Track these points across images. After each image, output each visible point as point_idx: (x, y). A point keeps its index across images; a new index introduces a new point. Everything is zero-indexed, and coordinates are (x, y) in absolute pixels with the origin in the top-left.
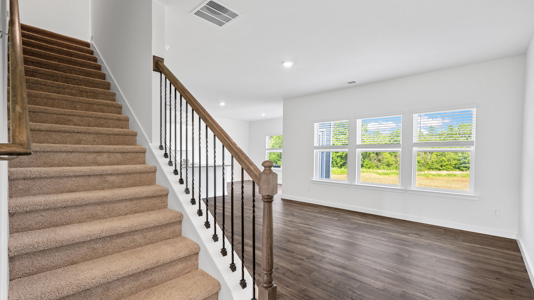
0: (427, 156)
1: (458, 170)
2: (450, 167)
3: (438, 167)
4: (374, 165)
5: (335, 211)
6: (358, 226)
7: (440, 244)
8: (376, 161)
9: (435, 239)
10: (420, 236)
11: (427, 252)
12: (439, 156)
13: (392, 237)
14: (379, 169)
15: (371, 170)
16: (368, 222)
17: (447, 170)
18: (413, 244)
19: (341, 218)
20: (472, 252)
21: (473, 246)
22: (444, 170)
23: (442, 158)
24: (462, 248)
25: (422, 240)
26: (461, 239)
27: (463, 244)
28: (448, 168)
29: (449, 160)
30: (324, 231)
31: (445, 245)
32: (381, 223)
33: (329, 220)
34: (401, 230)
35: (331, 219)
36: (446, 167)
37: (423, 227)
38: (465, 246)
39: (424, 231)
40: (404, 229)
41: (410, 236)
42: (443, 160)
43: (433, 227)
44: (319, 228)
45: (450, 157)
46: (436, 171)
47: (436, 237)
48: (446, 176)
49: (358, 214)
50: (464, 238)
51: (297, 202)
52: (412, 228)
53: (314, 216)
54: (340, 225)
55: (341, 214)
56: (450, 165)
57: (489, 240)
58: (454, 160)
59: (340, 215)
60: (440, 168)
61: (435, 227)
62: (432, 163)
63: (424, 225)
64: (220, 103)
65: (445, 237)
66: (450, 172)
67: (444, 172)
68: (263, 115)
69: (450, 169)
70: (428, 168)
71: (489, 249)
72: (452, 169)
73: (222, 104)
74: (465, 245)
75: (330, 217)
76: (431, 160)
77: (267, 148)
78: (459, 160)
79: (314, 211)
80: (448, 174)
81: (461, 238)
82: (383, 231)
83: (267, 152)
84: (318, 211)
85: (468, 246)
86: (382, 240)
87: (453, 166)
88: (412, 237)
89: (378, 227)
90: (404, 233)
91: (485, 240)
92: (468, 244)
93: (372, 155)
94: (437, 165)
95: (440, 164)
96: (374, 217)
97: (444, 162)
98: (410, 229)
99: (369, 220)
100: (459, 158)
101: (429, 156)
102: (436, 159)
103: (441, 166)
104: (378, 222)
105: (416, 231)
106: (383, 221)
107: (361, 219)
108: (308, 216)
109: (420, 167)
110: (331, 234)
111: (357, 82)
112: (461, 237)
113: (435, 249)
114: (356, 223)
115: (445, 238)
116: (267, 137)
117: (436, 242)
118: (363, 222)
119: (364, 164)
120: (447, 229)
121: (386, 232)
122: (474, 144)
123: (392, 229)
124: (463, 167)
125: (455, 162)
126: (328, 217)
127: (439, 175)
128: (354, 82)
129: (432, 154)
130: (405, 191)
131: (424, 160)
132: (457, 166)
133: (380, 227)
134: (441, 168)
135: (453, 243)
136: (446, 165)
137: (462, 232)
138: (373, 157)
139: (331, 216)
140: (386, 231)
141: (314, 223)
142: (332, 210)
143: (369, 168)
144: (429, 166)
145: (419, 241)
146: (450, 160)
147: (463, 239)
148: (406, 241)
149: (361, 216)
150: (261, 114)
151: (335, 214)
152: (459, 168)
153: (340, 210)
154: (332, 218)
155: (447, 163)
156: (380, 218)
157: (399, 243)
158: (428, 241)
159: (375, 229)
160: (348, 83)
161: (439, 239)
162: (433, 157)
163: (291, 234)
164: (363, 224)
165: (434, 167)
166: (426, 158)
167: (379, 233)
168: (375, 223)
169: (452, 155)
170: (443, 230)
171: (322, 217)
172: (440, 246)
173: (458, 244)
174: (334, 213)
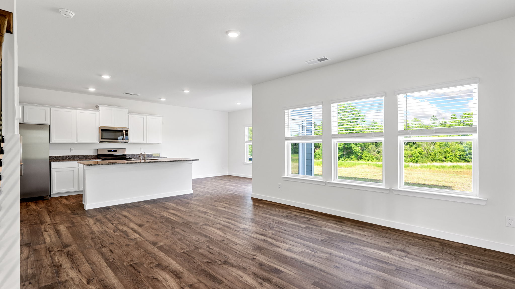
0: (430, 147)
1: (463, 161)
2: (455, 158)
3: (442, 158)
4: (374, 157)
5: (307, 214)
6: (328, 237)
7: (433, 269)
8: (375, 152)
9: (428, 259)
10: (405, 254)
11: (413, 283)
12: (442, 147)
13: (368, 256)
14: (379, 160)
15: (370, 162)
16: (342, 231)
17: (451, 161)
18: (394, 268)
19: (310, 224)
20: (478, 283)
21: (479, 273)
22: (448, 161)
23: (446, 149)
24: (464, 275)
25: (408, 260)
26: (463, 259)
27: (466, 269)
28: (453, 160)
29: (452, 151)
30: (280, 246)
31: (439, 271)
32: (359, 232)
33: (294, 228)
34: (383, 244)
35: (298, 226)
36: (450, 159)
37: (412, 239)
38: (468, 272)
39: (413, 245)
40: (387, 242)
41: (393, 254)
42: (447, 151)
43: (426, 239)
44: (277, 240)
45: (454, 148)
46: (439, 163)
47: (428, 255)
48: (451, 168)
49: (334, 219)
50: (468, 258)
51: (267, 202)
52: (397, 241)
53: (279, 223)
54: (305, 235)
55: (313, 219)
56: (455, 156)
57: (502, 262)
58: (458, 151)
59: (311, 220)
60: (443, 160)
61: (429, 239)
62: (435, 154)
63: (414, 235)
64: (184, 90)
65: (441, 255)
66: (455, 164)
67: (449, 164)
68: (239, 104)
69: (455, 160)
70: (431, 160)
71: (503, 278)
72: (457, 160)
73: (186, 92)
74: (468, 270)
75: (297, 224)
76: (433, 151)
77: (246, 140)
78: (465, 151)
79: (282, 214)
80: (452, 166)
81: (462, 257)
82: (358, 245)
83: (247, 145)
84: (286, 215)
85: (473, 271)
86: (352, 261)
87: (457, 158)
88: (395, 256)
89: (353, 238)
90: (385, 249)
91: (496, 260)
92: (473, 268)
93: (371, 146)
94: (440, 156)
95: (444, 156)
96: (353, 224)
97: (448, 153)
98: (394, 242)
99: (345, 228)
100: (464, 149)
101: (432, 147)
102: (440, 150)
103: (445, 157)
104: (355, 231)
105: (402, 245)
106: (363, 229)
107: (334, 227)
108: (271, 222)
109: (422, 159)
110: (287, 250)
111: (329, 59)
112: (464, 256)
113: (424, 278)
114: (327, 233)
115: (440, 257)
116: (246, 128)
117: (427, 264)
118: (335, 232)
119: (362, 156)
120: (444, 241)
121: (362, 248)
122: (476, 131)
123: (371, 241)
124: (469, 158)
125: (459, 153)
126: (295, 223)
127: (443, 167)
128: (325, 59)
129: (434, 145)
130: (390, 191)
131: (426, 151)
132: (462, 157)
133: (356, 239)
134: (445, 160)
135: (452, 267)
136: (450, 156)
137: (464, 247)
138: (372, 149)
139: (299, 222)
140: (362, 246)
141: (273, 232)
142: (304, 213)
143: (368, 160)
144: (432, 157)
145: (403, 262)
146: (455, 151)
147: (465, 260)
148: (386, 263)
149: (337, 221)
150: (236, 103)
151: (305, 219)
152: (464, 159)
153: (314, 213)
154: (299, 224)
155: (451, 154)
156: (360, 225)
157: (376, 266)
158: (416, 263)
159: (349, 242)
160: (317, 60)
161: (432, 260)
162: (436, 148)
163: (236, 250)
164: (335, 233)
165: (437, 158)
166: (429, 149)
167: (352, 248)
168: (351, 232)
169: (456, 146)
170: (439, 244)
171: (287, 223)
172: (433, 272)
173: (458, 269)
174: (305, 217)
